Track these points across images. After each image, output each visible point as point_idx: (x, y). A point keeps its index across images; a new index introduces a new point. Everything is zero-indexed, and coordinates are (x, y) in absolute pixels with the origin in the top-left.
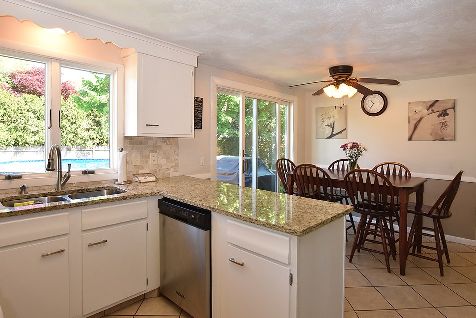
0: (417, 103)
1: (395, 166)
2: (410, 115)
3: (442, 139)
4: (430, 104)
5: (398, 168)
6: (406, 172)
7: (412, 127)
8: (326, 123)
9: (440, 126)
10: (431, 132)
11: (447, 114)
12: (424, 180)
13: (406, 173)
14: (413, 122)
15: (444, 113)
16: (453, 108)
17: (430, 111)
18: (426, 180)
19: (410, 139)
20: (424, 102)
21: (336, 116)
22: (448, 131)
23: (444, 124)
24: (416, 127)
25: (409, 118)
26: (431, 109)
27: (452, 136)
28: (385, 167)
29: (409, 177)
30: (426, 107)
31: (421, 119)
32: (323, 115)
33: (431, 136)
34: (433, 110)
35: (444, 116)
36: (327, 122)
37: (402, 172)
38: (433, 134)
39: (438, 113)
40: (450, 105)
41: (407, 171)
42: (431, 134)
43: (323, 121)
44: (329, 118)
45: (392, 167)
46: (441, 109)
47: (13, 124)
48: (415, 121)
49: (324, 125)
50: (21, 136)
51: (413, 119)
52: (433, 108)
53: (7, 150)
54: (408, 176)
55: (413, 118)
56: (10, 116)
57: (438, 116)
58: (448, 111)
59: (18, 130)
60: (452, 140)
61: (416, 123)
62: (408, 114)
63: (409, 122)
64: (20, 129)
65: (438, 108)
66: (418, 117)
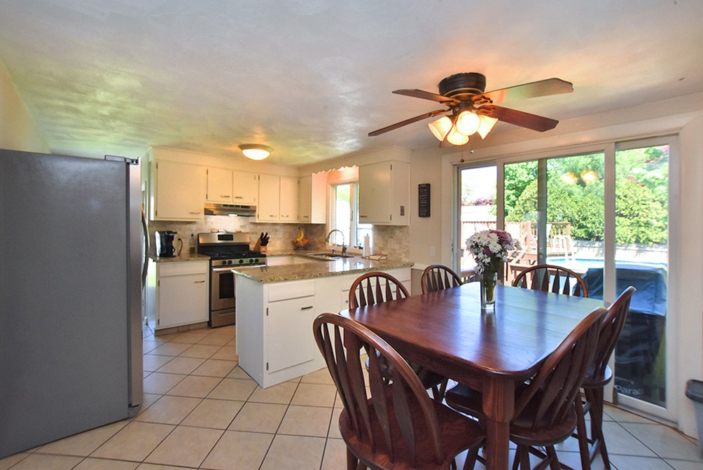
47: (636, 218)
50: (643, 232)
53: (628, 248)
56: (631, 209)
59: (640, 226)
64: (642, 224)
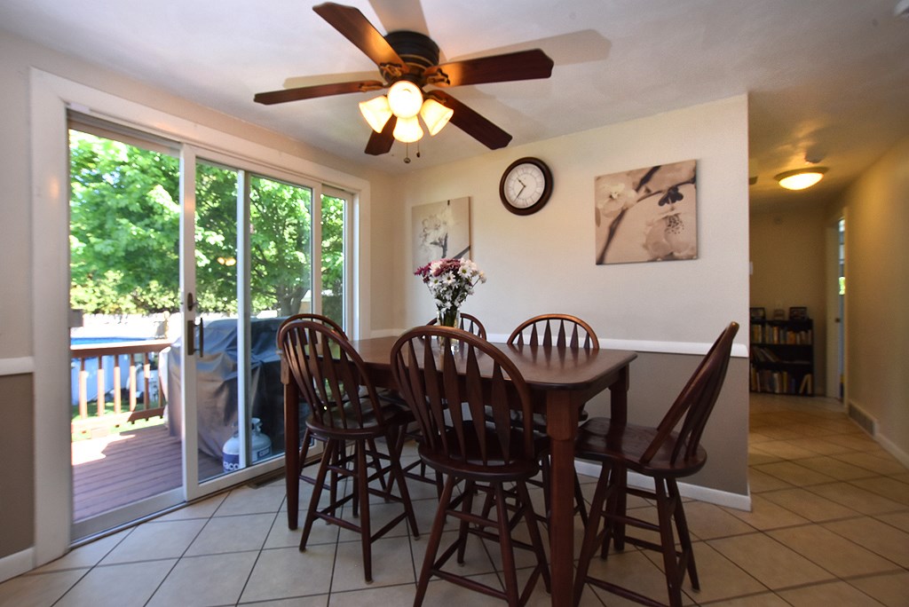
0: (615, 177)
1: (562, 324)
2: (600, 207)
3: (670, 257)
4: (642, 175)
5: (569, 327)
6: (588, 335)
7: (605, 232)
8: (431, 239)
9: (664, 225)
10: (644, 241)
11: (680, 197)
12: (628, 356)
13: (587, 341)
14: (607, 222)
15: (673, 195)
16: (693, 180)
17: (642, 192)
18: (635, 355)
19: (600, 261)
20: (629, 173)
21: (451, 222)
22: (682, 236)
23: (672, 221)
24: (612, 232)
25: (597, 212)
26: (643, 189)
27: (692, 249)
28: (541, 326)
29: (593, 352)
30: (634, 184)
31: (623, 213)
32: (426, 222)
33: (646, 252)
34: (648, 191)
35: (673, 201)
36: (434, 235)
37: (579, 339)
38: (650, 247)
39: (660, 197)
40: (685, 175)
41: (590, 334)
42: (645, 246)
43: (426, 236)
44: (437, 228)
45: (555, 325)
46: (665, 186)
48: (611, 220)
49: (427, 244)
51: (607, 216)
52: (650, 185)
54: (591, 346)
55: (606, 212)
57: (661, 203)
58: (681, 190)
60: (690, 258)
61: (614, 222)
62: (596, 204)
63: (598, 222)
65: (661, 183)
66: (616, 208)
